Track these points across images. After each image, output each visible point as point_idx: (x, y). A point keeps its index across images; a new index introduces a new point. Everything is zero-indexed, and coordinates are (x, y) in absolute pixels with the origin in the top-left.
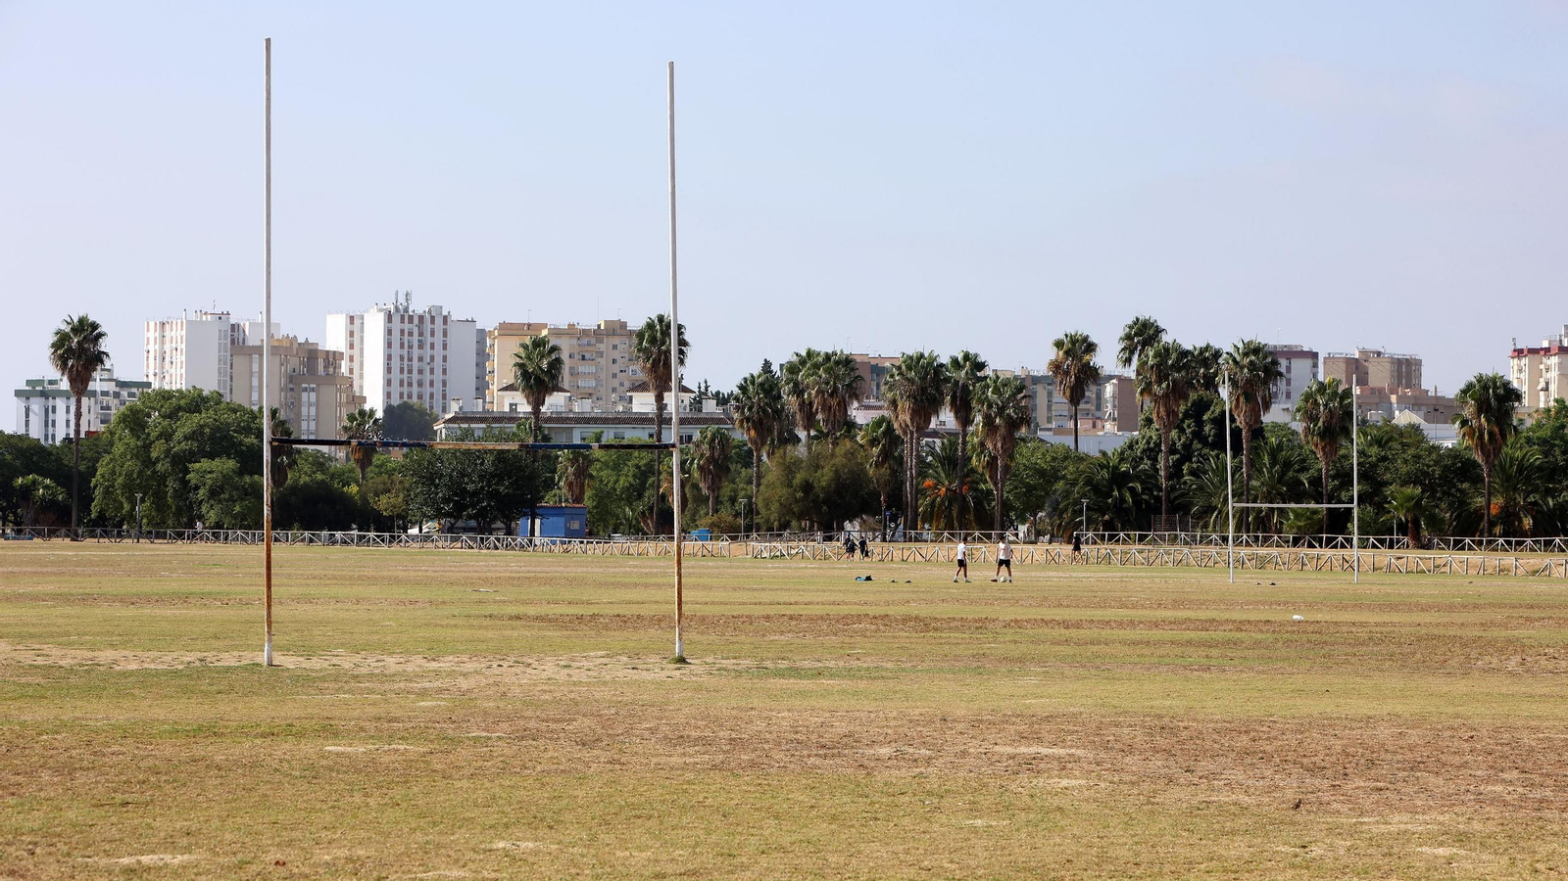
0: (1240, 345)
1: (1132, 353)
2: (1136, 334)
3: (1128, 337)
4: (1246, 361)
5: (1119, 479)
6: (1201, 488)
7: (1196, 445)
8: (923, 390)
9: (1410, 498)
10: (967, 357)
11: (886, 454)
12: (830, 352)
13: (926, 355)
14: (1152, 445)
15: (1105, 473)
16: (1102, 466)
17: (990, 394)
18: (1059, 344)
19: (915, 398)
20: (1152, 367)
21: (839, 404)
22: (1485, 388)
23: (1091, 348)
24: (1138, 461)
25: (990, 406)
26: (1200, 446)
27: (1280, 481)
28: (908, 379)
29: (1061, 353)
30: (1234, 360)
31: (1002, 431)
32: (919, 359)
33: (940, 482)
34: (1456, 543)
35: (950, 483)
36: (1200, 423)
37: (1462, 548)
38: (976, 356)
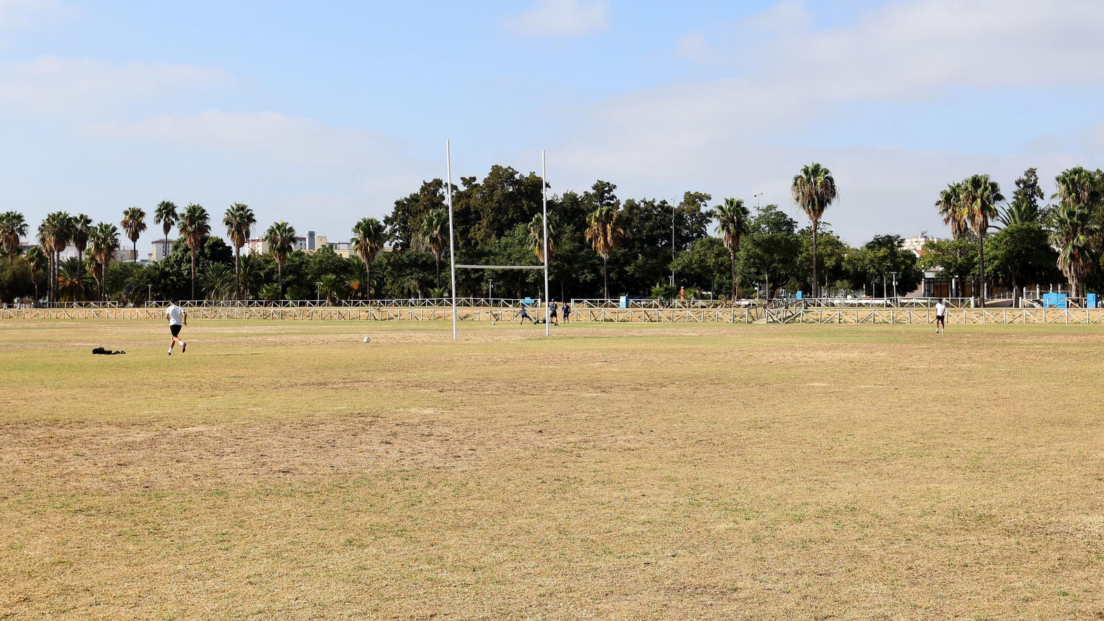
0: (235, 206)
1: (162, 217)
2: (163, 209)
3: (160, 210)
4: (237, 214)
5: (164, 275)
6: (205, 279)
7: (201, 258)
8: (61, 230)
9: (330, 281)
10: (82, 216)
11: (38, 266)
12: (10, 212)
13: (63, 213)
14: (178, 259)
15: (157, 272)
16: (155, 269)
17: (98, 233)
18: (126, 213)
19: (57, 234)
20: (187, 217)
21: (14, 238)
22: (368, 225)
23: (142, 214)
24: (172, 267)
25: (98, 238)
26: (203, 259)
27: (249, 274)
28: (53, 225)
29: (128, 217)
30: (232, 213)
31: (105, 251)
32: (59, 215)
33: (67, 279)
34: (355, 303)
35: (72, 279)
36: (202, 248)
37: (358, 305)
38: (87, 216)
